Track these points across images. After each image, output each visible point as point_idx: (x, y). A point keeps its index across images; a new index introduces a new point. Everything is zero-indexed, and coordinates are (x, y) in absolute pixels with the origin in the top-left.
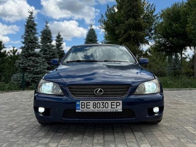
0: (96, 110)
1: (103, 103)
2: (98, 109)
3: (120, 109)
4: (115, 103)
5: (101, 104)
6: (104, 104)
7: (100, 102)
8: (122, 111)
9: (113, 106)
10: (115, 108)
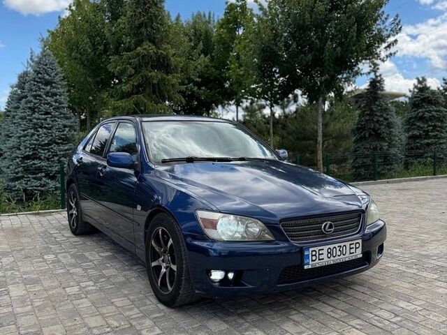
0: (332, 261)
2: (334, 259)
3: (359, 253)
4: (353, 244)
5: (338, 249)
6: (341, 249)
7: (336, 245)
8: (361, 256)
9: (352, 251)
10: (354, 253)
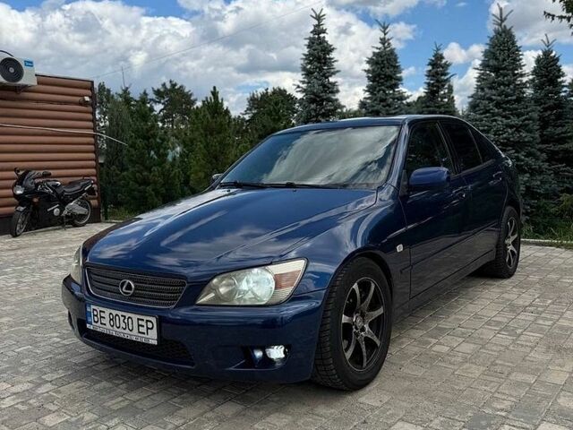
0: (114, 332)
1: (125, 317)
2: (117, 330)
3: (152, 337)
4: (143, 320)
5: (122, 319)
6: (126, 321)
7: (120, 313)
8: (155, 342)
9: (141, 329)
10: (144, 333)
